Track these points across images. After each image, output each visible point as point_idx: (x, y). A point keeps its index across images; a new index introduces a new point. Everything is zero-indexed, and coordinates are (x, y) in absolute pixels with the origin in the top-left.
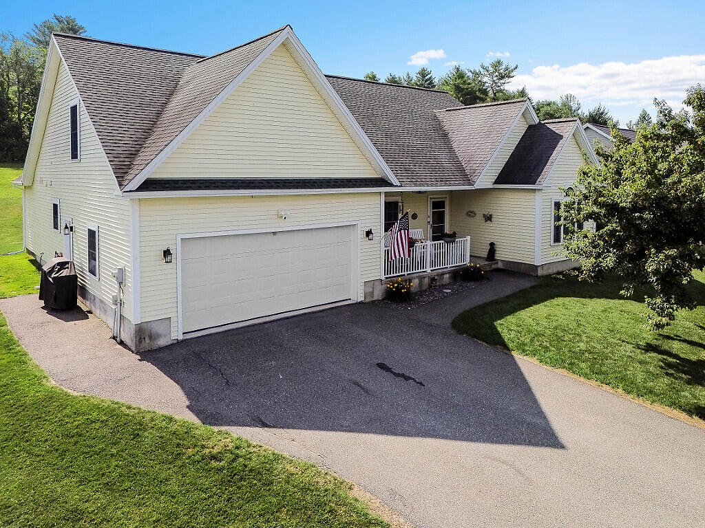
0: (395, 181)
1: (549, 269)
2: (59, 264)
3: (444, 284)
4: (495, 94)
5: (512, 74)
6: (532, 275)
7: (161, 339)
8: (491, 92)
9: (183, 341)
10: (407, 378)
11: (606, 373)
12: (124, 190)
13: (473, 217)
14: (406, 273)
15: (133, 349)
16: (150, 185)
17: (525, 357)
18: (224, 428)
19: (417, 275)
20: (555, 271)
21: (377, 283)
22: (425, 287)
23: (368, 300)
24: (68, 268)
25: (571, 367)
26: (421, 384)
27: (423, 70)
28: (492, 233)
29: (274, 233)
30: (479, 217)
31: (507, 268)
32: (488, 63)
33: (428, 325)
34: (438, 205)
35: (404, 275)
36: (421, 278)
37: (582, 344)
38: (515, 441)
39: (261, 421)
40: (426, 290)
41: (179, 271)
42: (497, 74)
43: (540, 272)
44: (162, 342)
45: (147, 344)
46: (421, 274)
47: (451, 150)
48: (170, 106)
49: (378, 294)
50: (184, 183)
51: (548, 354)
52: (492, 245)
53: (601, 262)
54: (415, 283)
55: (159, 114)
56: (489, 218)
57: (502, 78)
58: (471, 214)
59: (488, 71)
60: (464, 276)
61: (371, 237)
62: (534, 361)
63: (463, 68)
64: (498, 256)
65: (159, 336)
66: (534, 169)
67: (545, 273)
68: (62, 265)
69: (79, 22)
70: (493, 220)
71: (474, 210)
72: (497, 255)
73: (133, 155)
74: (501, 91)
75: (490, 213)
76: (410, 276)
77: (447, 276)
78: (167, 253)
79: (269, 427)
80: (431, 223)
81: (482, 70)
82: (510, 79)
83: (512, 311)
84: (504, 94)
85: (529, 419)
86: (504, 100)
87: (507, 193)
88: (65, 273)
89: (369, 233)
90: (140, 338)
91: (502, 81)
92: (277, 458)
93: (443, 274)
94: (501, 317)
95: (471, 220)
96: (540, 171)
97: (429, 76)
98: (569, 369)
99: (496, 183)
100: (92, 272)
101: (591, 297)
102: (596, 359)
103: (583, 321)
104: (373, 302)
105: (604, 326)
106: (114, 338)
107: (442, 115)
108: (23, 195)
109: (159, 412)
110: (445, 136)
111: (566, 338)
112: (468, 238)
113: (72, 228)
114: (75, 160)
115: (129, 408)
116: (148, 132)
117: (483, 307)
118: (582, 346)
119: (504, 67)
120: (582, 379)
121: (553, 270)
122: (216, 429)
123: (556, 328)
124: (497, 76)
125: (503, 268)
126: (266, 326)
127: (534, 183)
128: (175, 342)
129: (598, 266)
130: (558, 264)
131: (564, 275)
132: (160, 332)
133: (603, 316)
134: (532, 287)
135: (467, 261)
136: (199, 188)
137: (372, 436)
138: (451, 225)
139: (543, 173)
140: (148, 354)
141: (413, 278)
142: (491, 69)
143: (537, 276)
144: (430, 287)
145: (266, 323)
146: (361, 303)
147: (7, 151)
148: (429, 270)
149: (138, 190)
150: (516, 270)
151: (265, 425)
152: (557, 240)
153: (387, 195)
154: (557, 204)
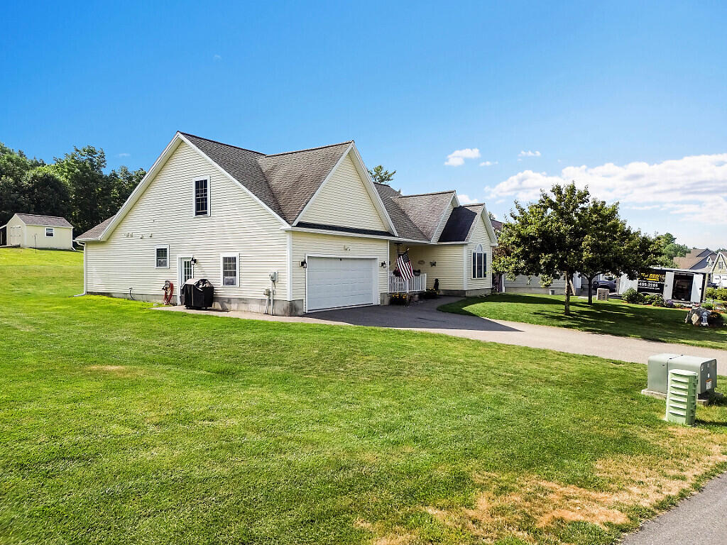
0: (396, 234)
1: (471, 293)
3: (415, 300)
6: (462, 297)
7: (299, 311)
9: (308, 314)
14: (398, 292)
15: (287, 316)
21: (386, 295)
22: (408, 299)
23: (382, 305)
24: (207, 282)
29: (341, 259)
30: (428, 263)
31: (446, 294)
36: (405, 296)
41: (307, 273)
42: (379, 176)
43: (467, 295)
44: (299, 313)
45: (294, 313)
46: (405, 293)
47: (411, 222)
49: (386, 302)
52: (437, 280)
56: (433, 264)
58: (421, 262)
65: (298, 309)
66: (463, 232)
70: (436, 265)
71: (424, 260)
72: (439, 286)
75: (434, 261)
77: (417, 296)
78: (303, 263)
88: (207, 285)
89: (383, 264)
90: (291, 309)
93: (415, 294)
95: (424, 264)
96: (466, 233)
99: (439, 241)
100: (230, 283)
104: (385, 305)
106: (267, 314)
107: (396, 200)
110: (403, 213)
112: (425, 275)
113: (195, 260)
114: (202, 216)
121: (473, 294)
125: (443, 294)
127: (464, 241)
128: (305, 314)
130: (476, 291)
132: (299, 307)
135: (425, 289)
139: (468, 235)
141: (402, 294)
143: (465, 297)
144: (410, 299)
146: (379, 305)
148: (408, 291)
149: (296, 226)
150: (452, 295)
152: (474, 277)
153: (391, 242)
154: (474, 254)
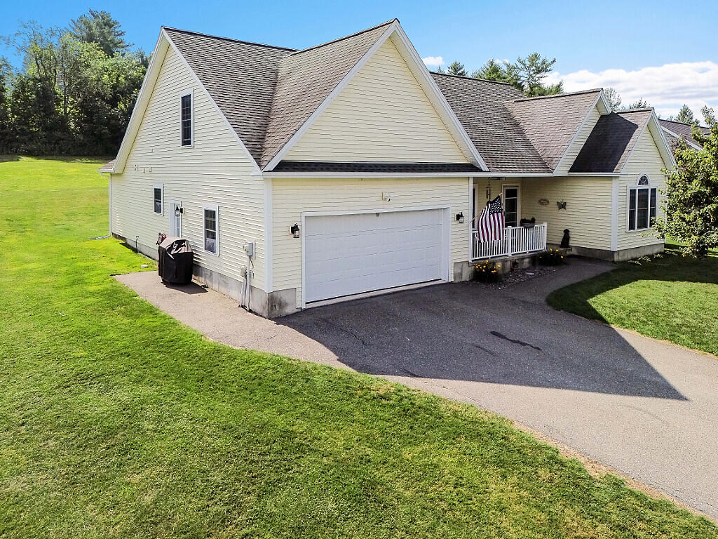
0: (483, 166)
1: (624, 255)
2: (177, 242)
3: (524, 267)
4: (531, 89)
5: (549, 68)
6: (607, 261)
7: (288, 307)
8: (526, 86)
9: (306, 310)
10: (524, 344)
11: (706, 343)
12: (266, 169)
13: (546, 205)
14: (490, 256)
15: (265, 316)
16: (283, 166)
17: (626, 330)
18: (381, 376)
19: (501, 258)
20: (629, 257)
21: (466, 265)
22: (507, 270)
23: (457, 281)
24: (184, 245)
25: (672, 338)
26: (538, 348)
27: (456, 64)
28: (566, 220)
29: (378, 214)
30: (553, 204)
31: (582, 255)
32: (525, 56)
33: (524, 302)
34: (511, 193)
35: (488, 258)
36: (504, 262)
37: (677, 320)
38: (641, 394)
39: (409, 372)
40: (508, 273)
41: (303, 246)
42: (534, 68)
43: (616, 258)
44: (289, 310)
45: (277, 311)
46: (503, 258)
47: (526, 140)
48: (278, 95)
49: (466, 276)
50: (309, 165)
51: (647, 327)
52: (567, 232)
53: (704, 239)
54: (499, 265)
55: (270, 103)
56: (562, 206)
57: (539, 72)
58: (544, 202)
59: (524, 65)
60: (543, 260)
61: (461, 219)
62: (634, 332)
63: (498, 62)
64: (572, 242)
65: (286, 304)
66: (611, 157)
67: (621, 259)
68: (180, 243)
69: (114, 18)
70: (566, 207)
71: (547, 198)
72: (570, 242)
73: (262, 139)
74: (538, 85)
75: (564, 201)
76: (494, 259)
77: (527, 260)
78: (294, 229)
79: (417, 376)
80: (504, 210)
81: (518, 64)
82: (547, 74)
83: (601, 291)
84: (541, 88)
85: (649, 378)
86: (539, 95)
87: (583, 181)
88: (183, 250)
89: (459, 217)
90: (272, 306)
91: (538, 75)
92: (439, 399)
93: (523, 258)
94: (592, 296)
95: (543, 207)
96: (616, 159)
97: (462, 70)
98: (671, 340)
99: (570, 171)
100: (210, 248)
101: (673, 280)
102: (694, 331)
103: (672, 300)
104: (463, 282)
105: (694, 305)
106: (243, 307)
107: (510, 105)
108: (109, 183)
109: (319, 364)
110: (516, 125)
111: (660, 314)
112: (545, 224)
113: (182, 209)
114: (187, 147)
115: (289, 359)
116: (267, 118)
117: (572, 287)
118: (678, 321)
119: (541, 60)
120: (686, 348)
121: (628, 256)
122: (374, 377)
123: (648, 305)
124: (533, 70)
125: (577, 254)
126: (374, 299)
127: (612, 171)
128: (300, 310)
129: (702, 242)
130: (633, 251)
131: (640, 261)
132: (288, 301)
133: (690, 296)
134: (613, 271)
135: (544, 248)
136: (322, 170)
137: (511, 386)
138: (522, 213)
139: (620, 162)
140: (281, 320)
141: (497, 261)
142: (528, 63)
143: (613, 262)
144: (512, 270)
145: (372, 297)
146: (451, 283)
147: (55, 144)
148: (510, 254)
149: (273, 171)
150: (591, 256)
151: (413, 375)
152: (632, 227)
153: (476, 180)
154: (632, 192)
